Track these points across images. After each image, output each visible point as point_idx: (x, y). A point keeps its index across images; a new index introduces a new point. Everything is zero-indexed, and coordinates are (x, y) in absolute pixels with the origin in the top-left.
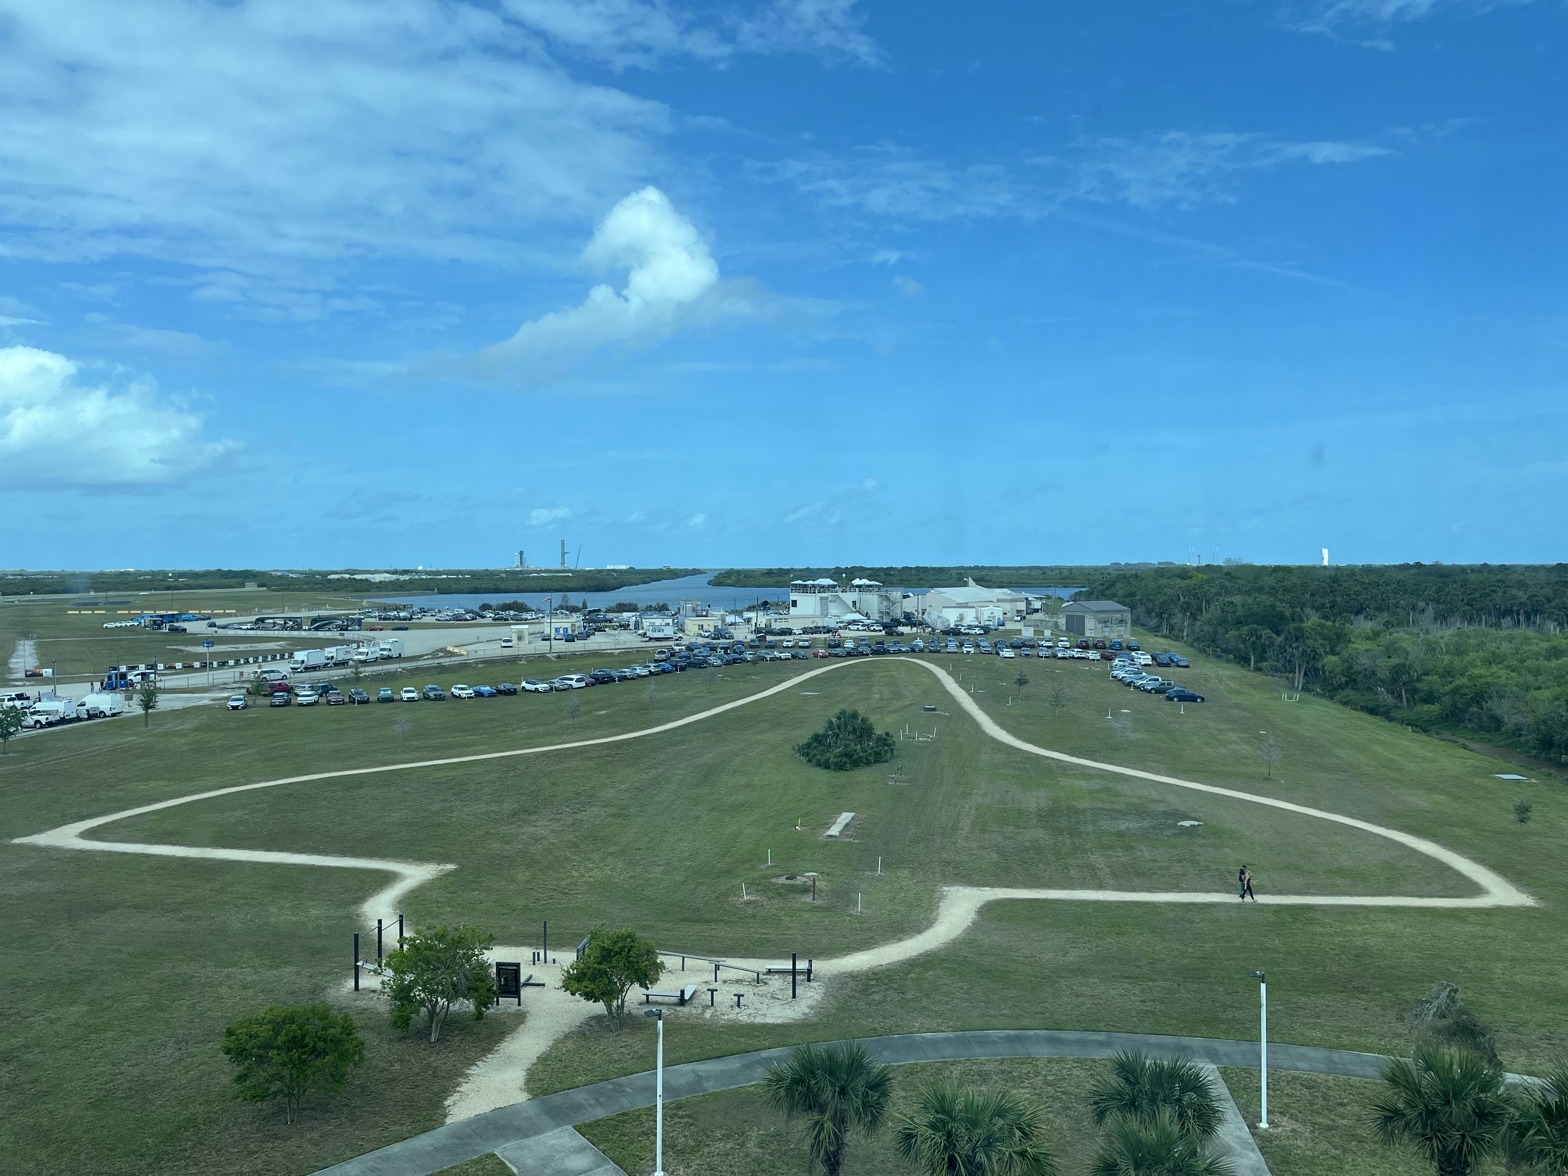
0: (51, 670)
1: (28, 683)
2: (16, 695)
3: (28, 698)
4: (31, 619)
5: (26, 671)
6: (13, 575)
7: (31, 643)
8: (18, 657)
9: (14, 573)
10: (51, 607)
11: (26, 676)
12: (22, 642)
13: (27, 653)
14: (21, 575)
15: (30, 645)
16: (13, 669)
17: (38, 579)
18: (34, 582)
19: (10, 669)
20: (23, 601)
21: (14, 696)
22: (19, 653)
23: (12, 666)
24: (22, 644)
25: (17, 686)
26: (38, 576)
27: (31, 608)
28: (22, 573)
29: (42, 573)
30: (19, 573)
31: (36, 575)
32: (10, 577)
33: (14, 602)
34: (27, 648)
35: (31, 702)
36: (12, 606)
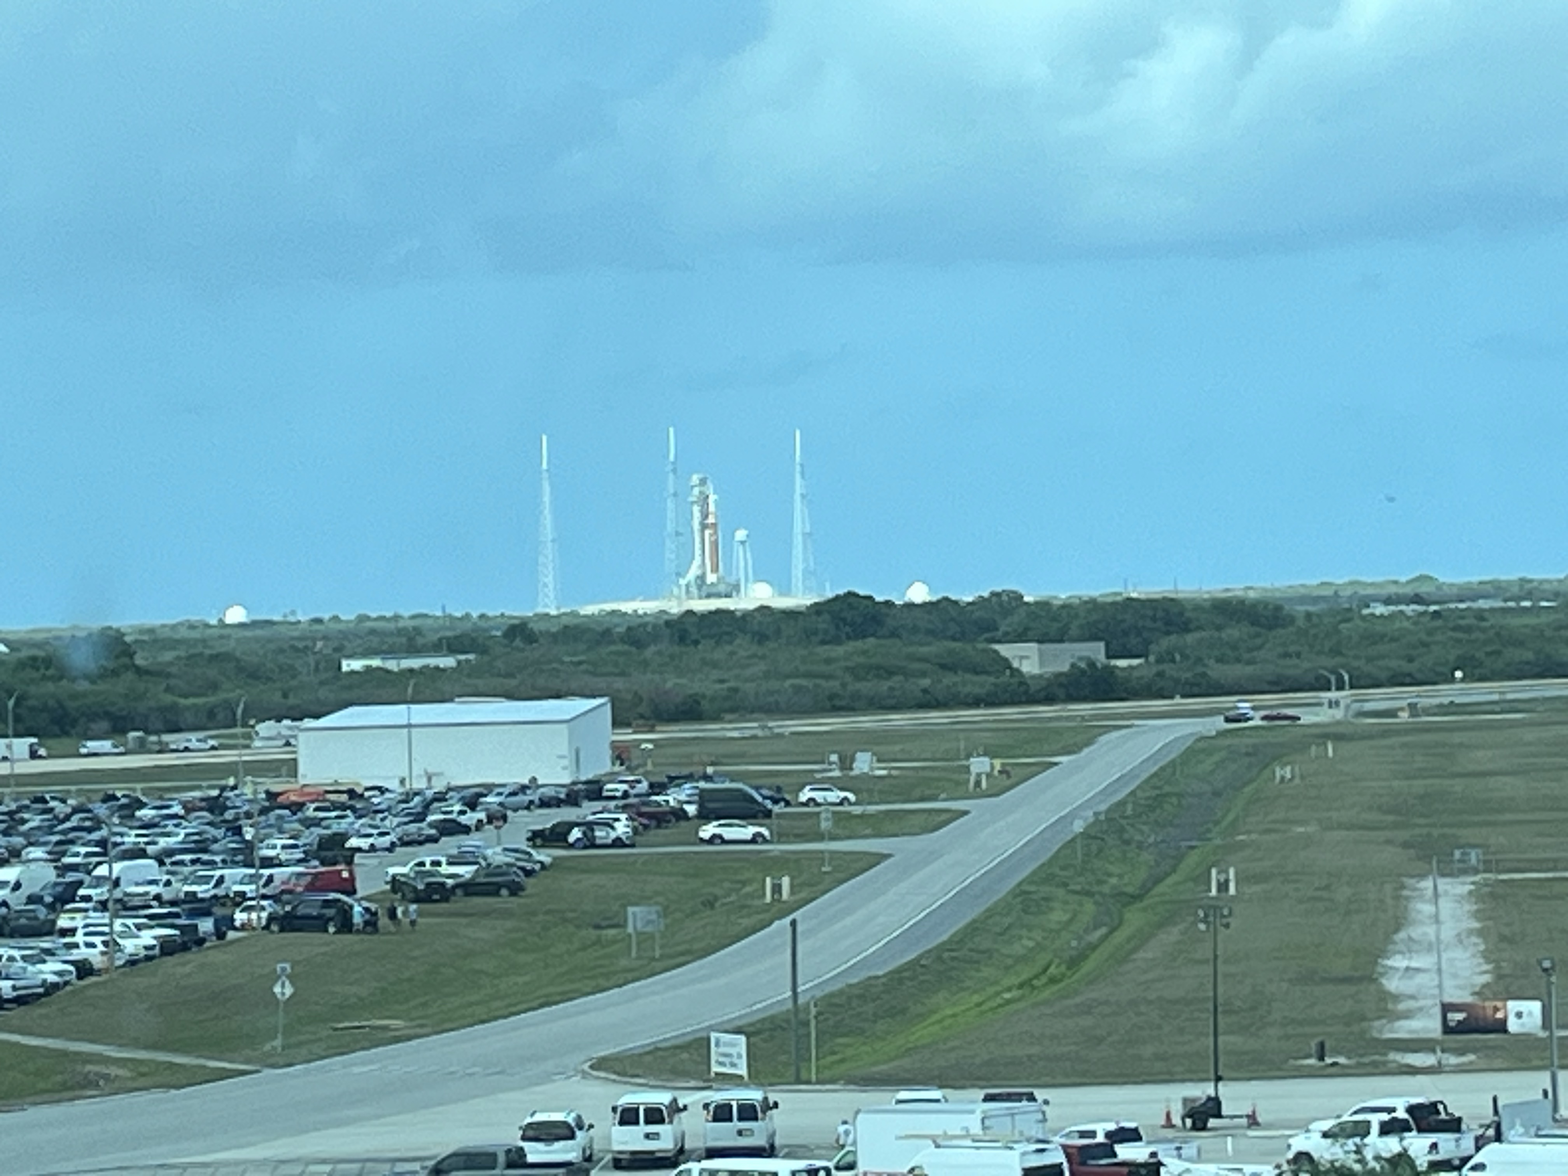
0: (1534, 1007)
1: (1453, 1060)
2: (1411, 1110)
3: (1454, 1125)
4: (1458, 786)
5: (1447, 1008)
6: (1387, 601)
7: (1461, 886)
8: (1412, 947)
9: (1393, 590)
10: (1530, 735)
11: (1447, 1029)
12: (1427, 884)
13: (1448, 932)
14: (1417, 599)
15: (1459, 899)
16: (1397, 998)
17: (1480, 615)
18: (1468, 629)
19: (1385, 996)
20: (1427, 712)
21: (1401, 1114)
22: (1415, 932)
23: (1392, 984)
24: (1430, 892)
25: (1413, 1071)
26: (1482, 604)
27: (1457, 738)
28: (1424, 589)
29: (1496, 589)
30: (1409, 590)
31: (1474, 599)
32: (1379, 609)
33: (1392, 713)
34: (1446, 906)
35: (1468, 1144)
36: (1386, 732)
